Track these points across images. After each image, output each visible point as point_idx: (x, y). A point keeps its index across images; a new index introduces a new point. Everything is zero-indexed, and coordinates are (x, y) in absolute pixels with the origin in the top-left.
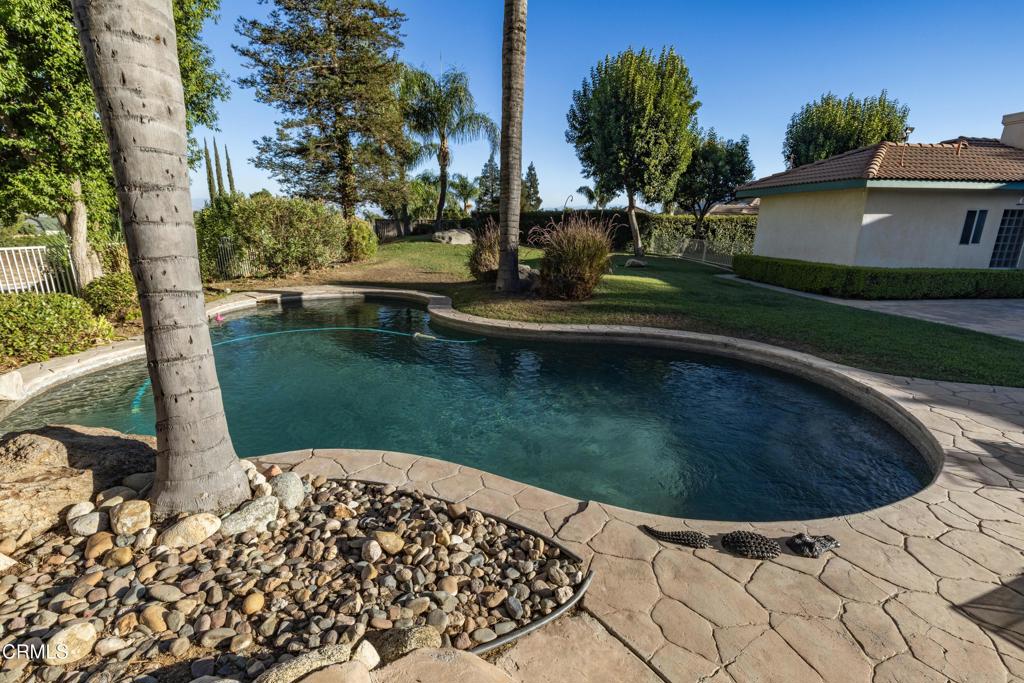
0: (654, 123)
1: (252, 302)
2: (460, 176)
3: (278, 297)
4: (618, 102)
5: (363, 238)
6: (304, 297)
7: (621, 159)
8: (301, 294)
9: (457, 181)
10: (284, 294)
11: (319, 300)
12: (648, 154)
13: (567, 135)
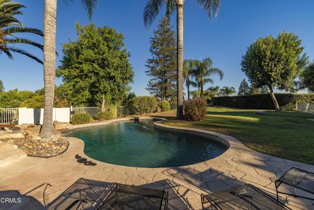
0: (271, 59)
1: (128, 119)
2: (225, 87)
3: (133, 118)
4: (256, 55)
5: (165, 105)
6: (139, 119)
7: (258, 75)
8: (139, 118)
9: (225, 89)
10: (135, 118)
11: (143, 120)
12: (272, 71)
13: (242, 69)
